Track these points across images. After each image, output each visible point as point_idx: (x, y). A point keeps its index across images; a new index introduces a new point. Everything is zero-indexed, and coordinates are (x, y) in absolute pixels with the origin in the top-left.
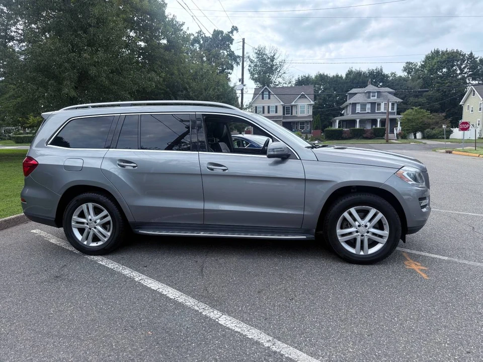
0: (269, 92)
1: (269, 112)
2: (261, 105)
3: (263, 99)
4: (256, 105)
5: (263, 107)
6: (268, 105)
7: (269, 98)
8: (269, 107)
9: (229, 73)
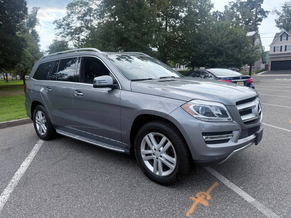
0: (287, 35)
1: (286, 50)
2: (280, 45)
3: (281, 40)
4: (274, 46)
5: (281, 47)
6: (286, 45)
7: (287, 39)
8: (286, 46)
9: (259, 24)
